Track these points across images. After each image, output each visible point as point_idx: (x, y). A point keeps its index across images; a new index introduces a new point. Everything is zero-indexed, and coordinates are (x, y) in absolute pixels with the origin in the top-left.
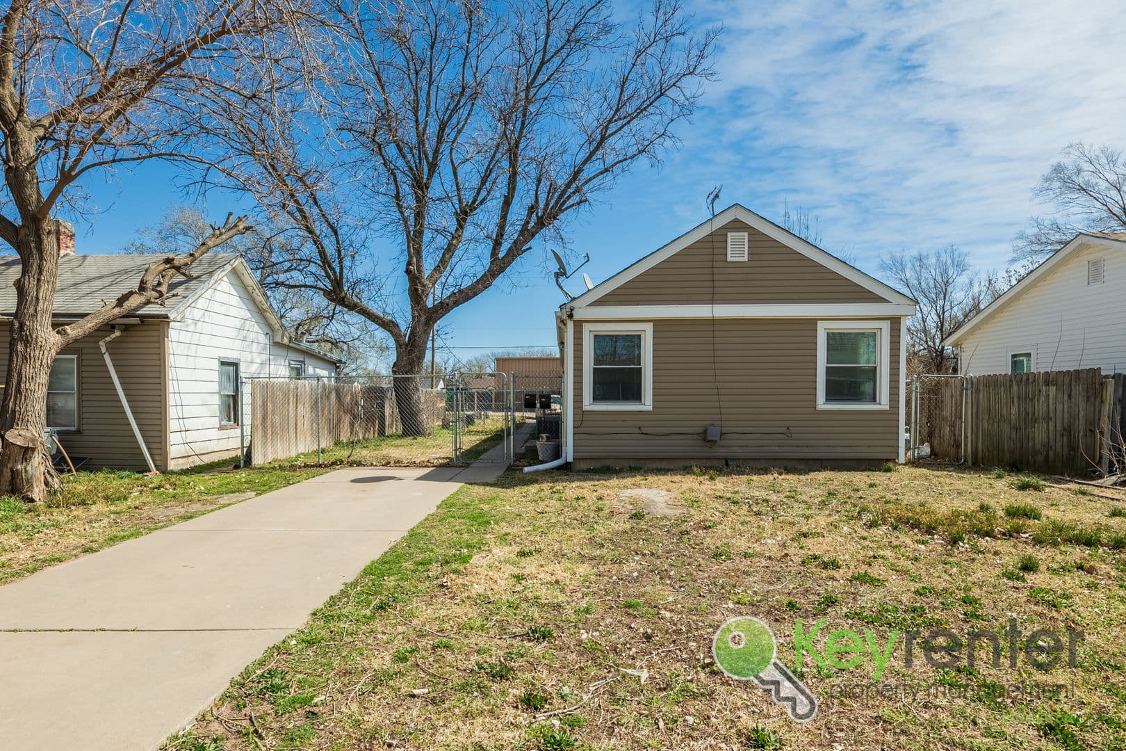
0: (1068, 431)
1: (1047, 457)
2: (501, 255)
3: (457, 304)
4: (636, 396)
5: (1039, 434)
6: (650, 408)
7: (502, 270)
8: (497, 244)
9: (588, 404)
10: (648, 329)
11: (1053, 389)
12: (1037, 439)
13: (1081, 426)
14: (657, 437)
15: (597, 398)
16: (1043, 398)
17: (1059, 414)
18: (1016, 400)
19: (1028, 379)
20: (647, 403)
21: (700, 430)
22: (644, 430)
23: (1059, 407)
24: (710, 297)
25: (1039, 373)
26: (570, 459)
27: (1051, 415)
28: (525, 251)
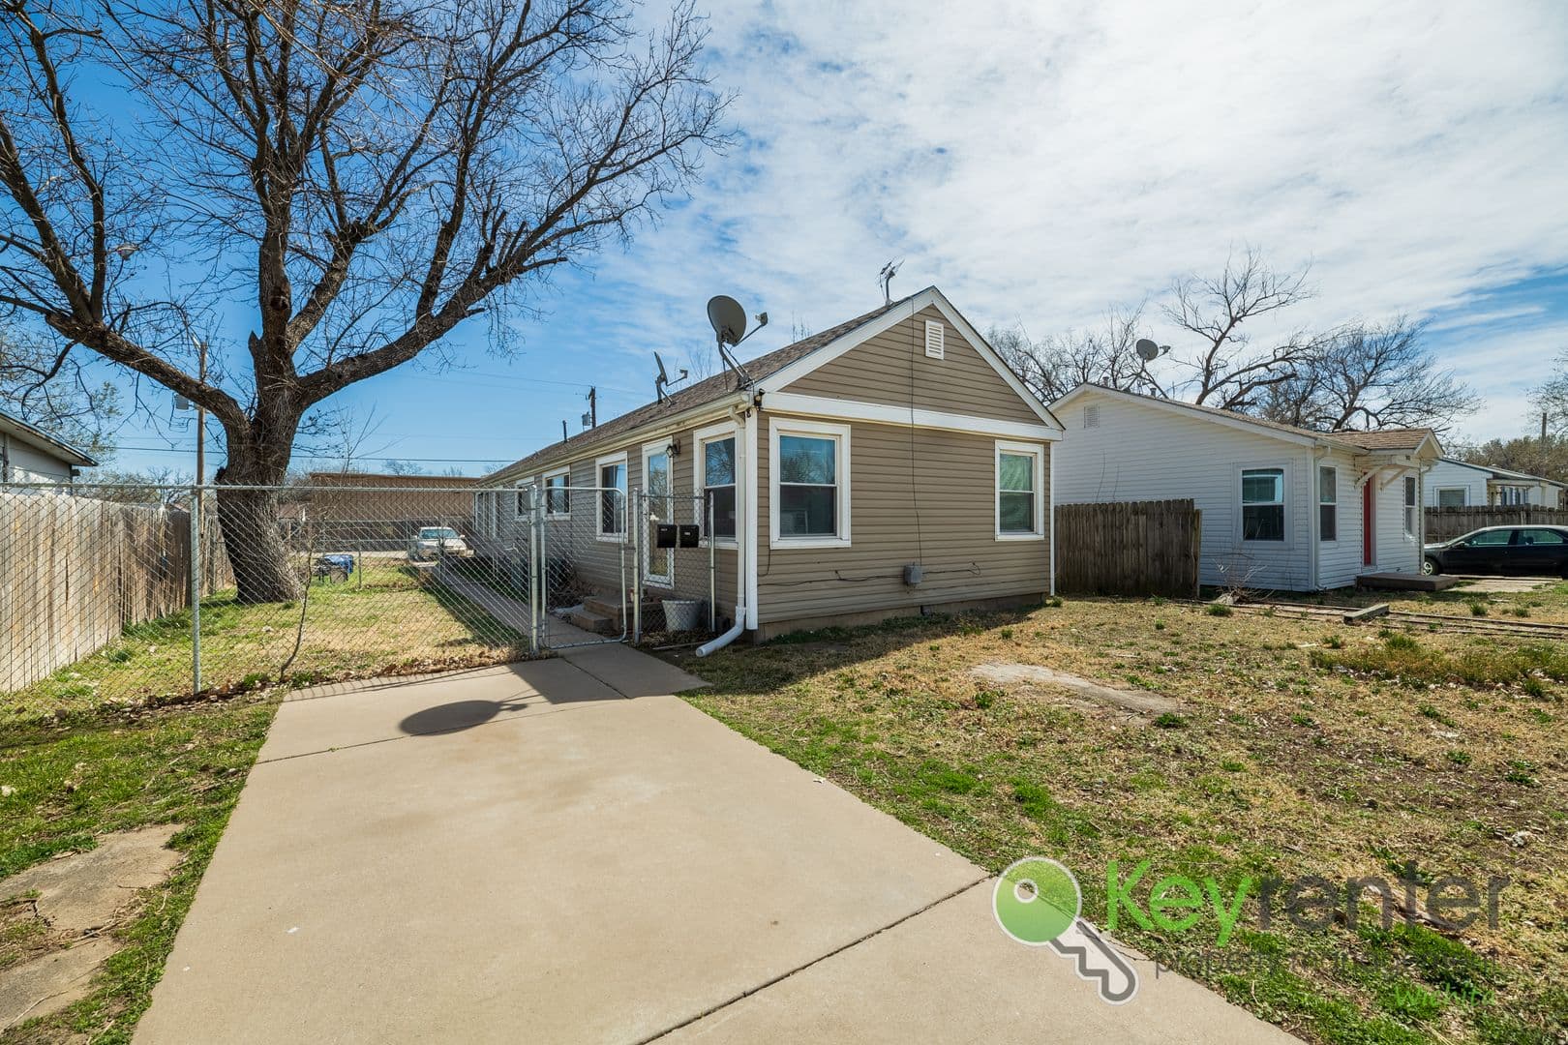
0: (1161, 556)
1: (1137, 582)
2: (436, 312)
3: (356, 376)
4: (830, 527)
5: (1128, 560)
6: (848, 544)
7: (437, 334)
8: (429, 294)
9: (777, 542)
10: (845, 431)
11: (1142, 519)
12: (1125, 566)
13: (1175, 551)
14: (858, 584)
15: (785, 532)
16: (1131, 527)
17: (1150, 541)
18: (1100, 529)
19: (1114, 509)
20: (844, 537)
21: (897, 571)
22: (843, 574)
23: (1150, 535)
24: (908, 398)
25: (1127, 504)
26: (753, 624)
27: (1141, 541)
28: (473, 312)
